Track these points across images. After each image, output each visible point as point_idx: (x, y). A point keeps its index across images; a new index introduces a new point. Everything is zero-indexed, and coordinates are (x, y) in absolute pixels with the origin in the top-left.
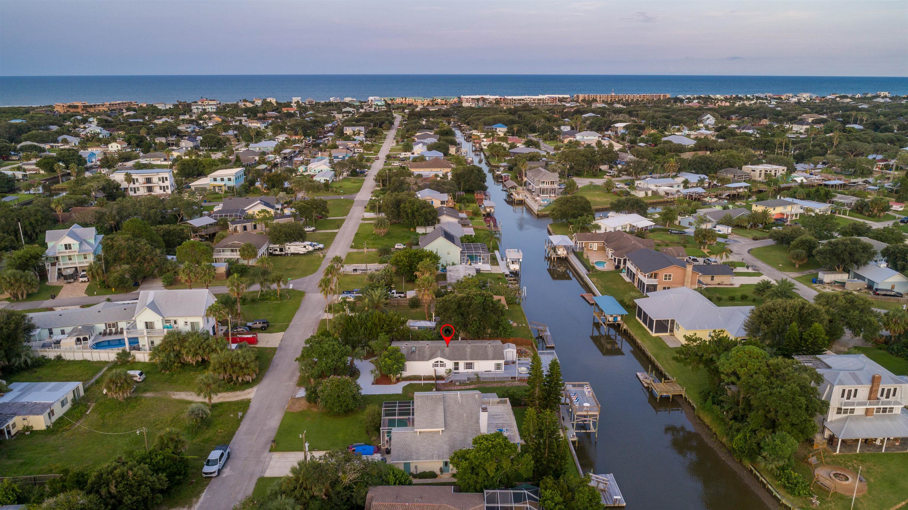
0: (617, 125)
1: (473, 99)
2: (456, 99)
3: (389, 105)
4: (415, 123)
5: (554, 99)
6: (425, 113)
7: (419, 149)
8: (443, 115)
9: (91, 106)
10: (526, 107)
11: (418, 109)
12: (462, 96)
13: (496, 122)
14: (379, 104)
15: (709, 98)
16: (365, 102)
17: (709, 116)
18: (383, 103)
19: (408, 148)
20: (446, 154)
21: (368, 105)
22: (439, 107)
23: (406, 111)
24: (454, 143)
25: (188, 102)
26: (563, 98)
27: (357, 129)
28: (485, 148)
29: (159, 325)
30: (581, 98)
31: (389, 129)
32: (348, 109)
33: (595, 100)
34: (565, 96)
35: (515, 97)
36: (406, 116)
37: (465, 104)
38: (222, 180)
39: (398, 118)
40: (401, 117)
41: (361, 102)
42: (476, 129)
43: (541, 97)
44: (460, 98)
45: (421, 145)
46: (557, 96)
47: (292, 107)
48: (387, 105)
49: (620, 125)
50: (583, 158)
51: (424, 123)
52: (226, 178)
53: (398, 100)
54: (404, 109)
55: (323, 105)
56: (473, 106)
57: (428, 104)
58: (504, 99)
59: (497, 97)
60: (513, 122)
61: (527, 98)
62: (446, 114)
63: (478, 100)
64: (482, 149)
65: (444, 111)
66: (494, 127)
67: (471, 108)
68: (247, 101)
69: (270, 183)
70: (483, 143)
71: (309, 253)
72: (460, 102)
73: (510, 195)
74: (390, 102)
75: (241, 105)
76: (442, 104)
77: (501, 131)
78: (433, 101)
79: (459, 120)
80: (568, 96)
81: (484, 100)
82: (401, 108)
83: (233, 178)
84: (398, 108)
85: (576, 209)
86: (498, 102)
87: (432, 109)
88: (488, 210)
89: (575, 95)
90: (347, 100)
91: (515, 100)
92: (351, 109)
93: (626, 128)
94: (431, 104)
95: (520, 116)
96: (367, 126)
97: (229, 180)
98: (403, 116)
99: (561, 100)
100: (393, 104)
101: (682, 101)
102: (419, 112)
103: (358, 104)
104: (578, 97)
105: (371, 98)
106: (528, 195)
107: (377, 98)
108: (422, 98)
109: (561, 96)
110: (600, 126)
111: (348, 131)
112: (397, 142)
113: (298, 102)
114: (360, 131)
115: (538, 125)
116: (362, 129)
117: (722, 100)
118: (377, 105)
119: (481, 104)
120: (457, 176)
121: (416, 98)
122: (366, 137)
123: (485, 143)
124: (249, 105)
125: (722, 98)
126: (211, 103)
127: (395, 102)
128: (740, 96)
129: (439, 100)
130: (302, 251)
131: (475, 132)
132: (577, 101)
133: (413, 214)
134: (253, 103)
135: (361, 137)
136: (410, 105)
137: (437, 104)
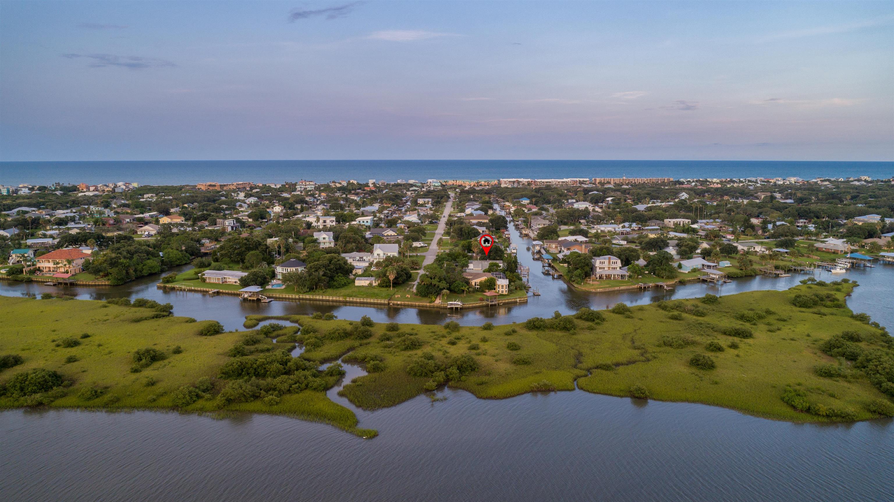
0: (607, 199)
1: (510, 182)
2: (496, 182)
3: (444, 186)
4: (466, 197)
5: (576, 182)
6: (472, 191)
7: (468, 211)
8: (486, 193)
9: (225, 185)
10: (548, 187)
11: (466, 189)
12: (501, 179)
13: (522, 196)
14: (436, 185)
15: (707, 181)
16: (425, 184)
17: (684, 193)
18: (439, 184)
19: (463, 211)
20: (486, 214)
21: (428, 186)
22: (483, 187)
23: (457, 190)
24: (491, 208)
25: (293, 183)
26: (583, 181)
27: (426, 200)
28: (512, 212)
29: (382, 255)
30: (598, 181)
31: (447, 201)
32: (414, 188)
33: (609, 183)
34: (585, 179)
35: (543, 180)
36: (458, 194)
37: (503, 186)
38: (363, 222)
39: (452, 194)
40: (454, 194)
41: (422, 184)
42: (508, 201)
43: (565, 180)
44: (499, 180)
45: (470, 209)
46: (578, 179)
47: (369, 186)
48: (442, 185)
49: (610, 199)
50: (568, 214)
51: (472, 197)
52: (365, 221)
53: (451, 182)
54: (455, 188)
55: (393, 185)
56: (510, 186)
57: (474, 185)
58: (535, 182)
59: (529, 180)
60: (534, 196)
61: (554, 181)
62: (488, 192)
63: (514, 182)
64: (510, 213)
65: (486, 190)
66: (521, 200)
67: (507, 188)
68: (335, 183)
69: (389, 224)
70: (511, 210)
71: (422, 247)
72: (500, 183)
73: (521, 233)
74: (444, 184)
75: (332, 185)
76: (485, 186)
77: (525, 201)
78: (478, 183)
79: (497, 196)
80: (588, 179)
81: (519, 182)
82: (453, 188)
83: (369, 221)
84: (451, 188)
85: (548, 232)
86: (529, 184)
87: (477, 189)
88: (507, 236)
89: (593, 179)
90: (411, 182)
91: (543, 182)
92: (417, 189)
93: (612, 200)
94: (476, 185)
95: (542, 193)
96: (433, 199)
97: (367, 222)
98: (456, 194)
99: (581, 183)
100: (446, 185)
101: (682, 183)
102: (467, 190)
103: (420, 185)
104: (595, 180)
105: (429, 180)
106: (531, 232)
107: (435, 180)
108: (469, 181)
109: (581, 179)
110: (597, 200)
111: (421, 201)
112: (454, 208)
113: (374, 183)
114: (429, 201)
115: (552, 199)
116: (430, 200)
117: (717, 183)
118: (435, 186)
119: (516, 185)
120: (491, 221)
121: (465, 180)
122: (432, 205)
123: (512, 209)
124: (338, 185)
125: (718, 181)
126: (311, 183)
127: (448, 184)
128: (734, 179)
129: (483, 182)
130: (419, 246)
131: (507, 204)
132: (594, 184)
133: (469, 233)
134: (340, 183)
135: (430, 205)
136: (460, 186)
137: (481, 185)
